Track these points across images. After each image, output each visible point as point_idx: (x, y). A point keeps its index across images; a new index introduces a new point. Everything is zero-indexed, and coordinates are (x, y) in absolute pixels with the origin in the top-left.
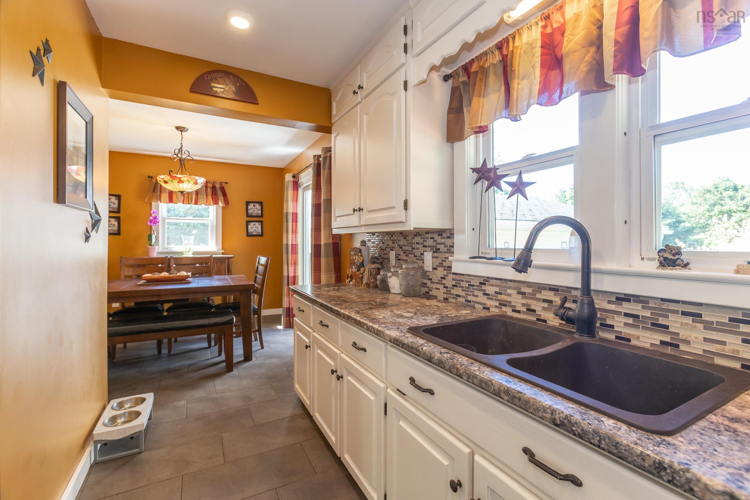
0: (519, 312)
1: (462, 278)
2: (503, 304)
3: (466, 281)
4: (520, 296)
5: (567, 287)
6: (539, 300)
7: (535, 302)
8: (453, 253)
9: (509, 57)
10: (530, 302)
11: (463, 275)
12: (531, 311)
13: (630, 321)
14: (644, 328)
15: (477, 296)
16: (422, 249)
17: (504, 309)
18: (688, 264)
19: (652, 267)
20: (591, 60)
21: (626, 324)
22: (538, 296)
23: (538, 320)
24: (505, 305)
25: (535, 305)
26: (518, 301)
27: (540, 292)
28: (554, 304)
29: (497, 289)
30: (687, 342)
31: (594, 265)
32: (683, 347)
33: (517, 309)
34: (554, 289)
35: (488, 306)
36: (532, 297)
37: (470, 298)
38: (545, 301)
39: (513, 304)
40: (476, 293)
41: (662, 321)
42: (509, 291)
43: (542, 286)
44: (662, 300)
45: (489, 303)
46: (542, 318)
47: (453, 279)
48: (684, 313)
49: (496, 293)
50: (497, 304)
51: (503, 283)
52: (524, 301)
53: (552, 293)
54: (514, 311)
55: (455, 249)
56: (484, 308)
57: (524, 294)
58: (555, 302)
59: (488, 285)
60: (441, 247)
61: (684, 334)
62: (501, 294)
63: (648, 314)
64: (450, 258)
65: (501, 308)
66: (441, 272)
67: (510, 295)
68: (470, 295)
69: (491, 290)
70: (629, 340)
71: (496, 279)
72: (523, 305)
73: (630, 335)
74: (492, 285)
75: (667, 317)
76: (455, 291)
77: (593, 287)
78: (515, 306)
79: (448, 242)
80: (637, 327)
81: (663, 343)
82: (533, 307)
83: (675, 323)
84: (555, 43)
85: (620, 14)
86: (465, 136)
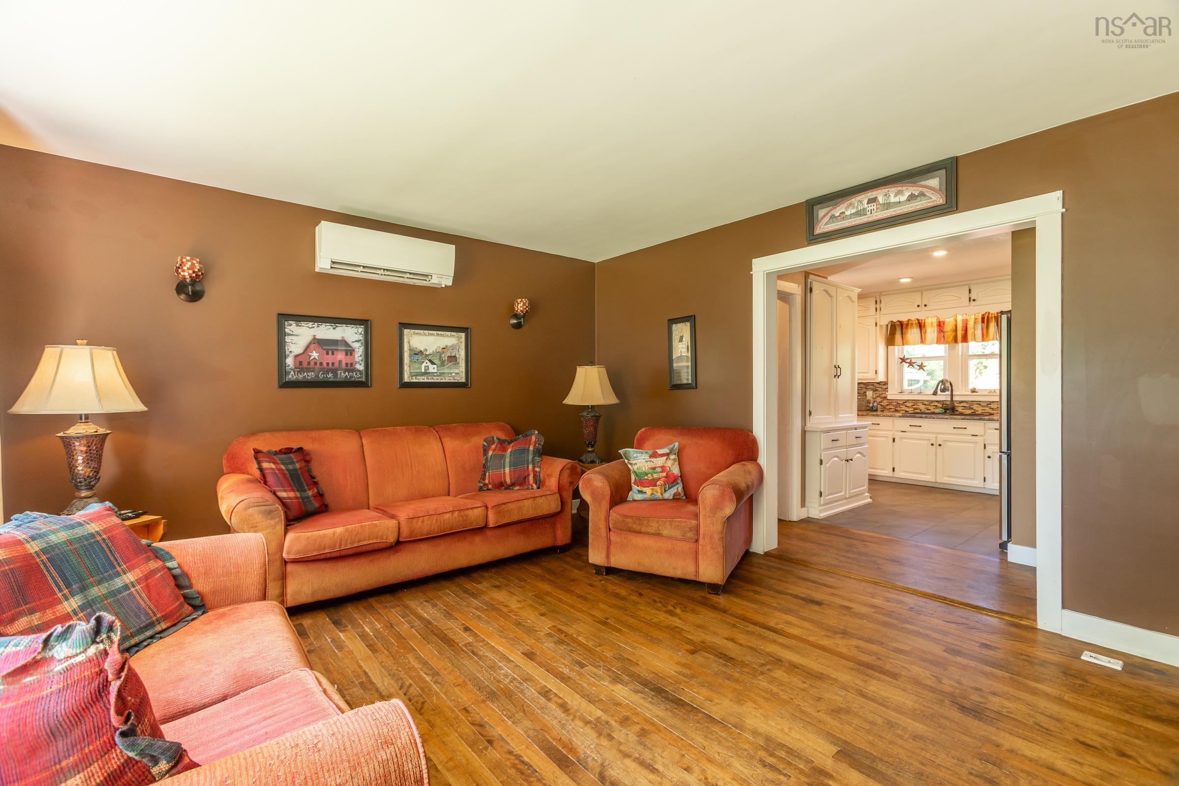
2: (915, 409)
3: (895, 402)
5: (942, 401)
6: (932, 406)
8: (887, 391)
9: (923, 324)
11: (894, 400)
13: (963, 408)
14: (967, 410)
16: (864, 390)
17: (916, 411)
18: (979, 392)
19: (969, 393)
20: (954, 336)
21: (961, 409)
24: (917, 409)
25: (929, 407)
26: (922, 407)
27: (932, 403)
29: (913, 404)
31: (954, 393)
33: (922, 410)
34: (938, 402)
35: (908, 411)
36: (929, 405)
37: (897, 407)
38: (934, 406)
40: (901, 406)
44: (973, 401)
45: (908, 409)
47: (887, 402)
48: (977, 404)
50: (913, 409)
54: (920, 411)
55: (889, 390)
56: (905, 411)
58: (938, 405)
60: (879, 389)
61: (977, 409)
62: (915, 405)
63: (968, 405)
64: (886, 394)
66: (879, 400)
67: (919, 405)
69: (908, 404)
71: (912, 400)
72: (925, 408)
73: (963, 412)
74: (910, 403)
75: (973, 406)
76: (888, 407)
77: (954, 399)
78: (920, 408)
79: (885, 387)
80: (965, 409)
81: (971, 411)
82: (929, 409)
83: (975, 407)
84: (940, 325)
85: (963, 327)
86: (896, 344)
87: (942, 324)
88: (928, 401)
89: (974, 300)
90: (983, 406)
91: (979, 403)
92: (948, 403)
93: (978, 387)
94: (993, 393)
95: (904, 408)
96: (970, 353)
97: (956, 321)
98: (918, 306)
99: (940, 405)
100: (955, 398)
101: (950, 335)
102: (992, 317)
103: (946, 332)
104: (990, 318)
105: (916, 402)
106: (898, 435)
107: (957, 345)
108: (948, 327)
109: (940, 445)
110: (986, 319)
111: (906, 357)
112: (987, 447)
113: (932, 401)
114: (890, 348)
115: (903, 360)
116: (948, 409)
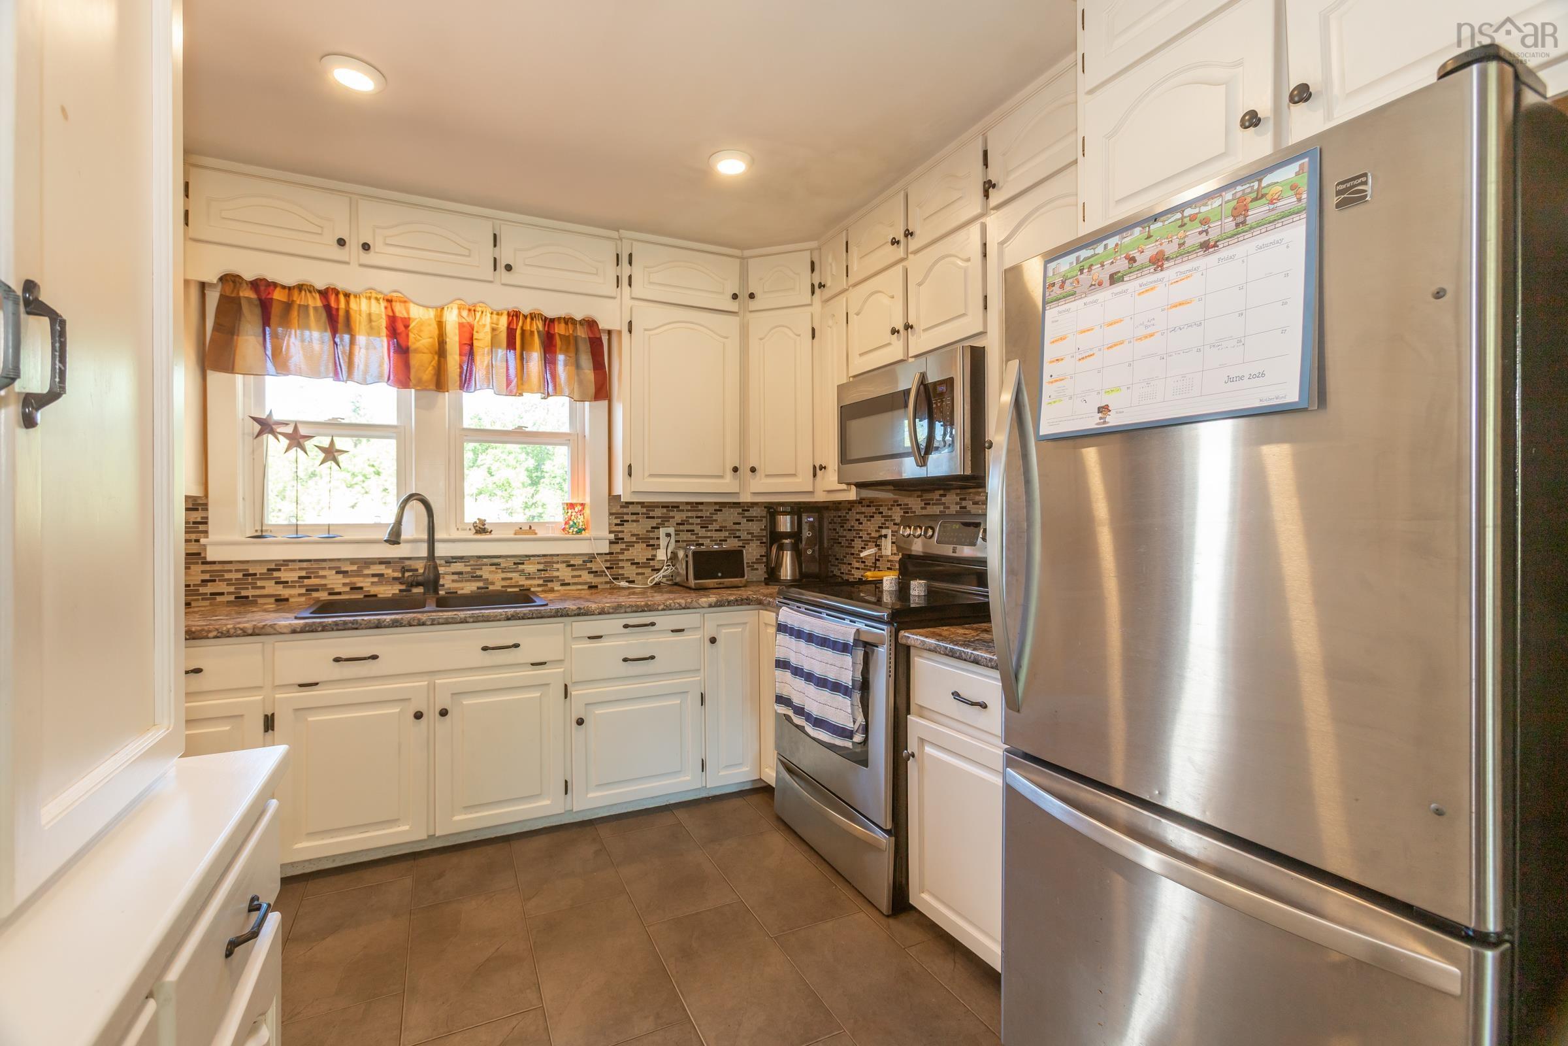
0: (339, 593)
1: (227, 567)
2: (311, 590)
3: (237, 571)
4: (341, 576)
5: (400, 558)
6: (367, 576)
7: (361, 579)
8: (206, 532)
10: (354, 580)
11: (230, 562)
12: (355, 589)
13: (455, 577)
14: (466, 581)
15: (263, 588)
17: (315, 595)
18: (491, 531)
19: (471, 535)
20: (435, 365)
21: (453, 581)
22: (366, 572)
23: (365, 596)
24: (317, 590)
25: (359, 582)
26: (336, 582)
27: (368, 568)
28: (386, 576)
29: (303, 574)
30: (493, 583)
32: (491, 588)
33: (336, 591)
34: (386, 562)
35: (286, 596)
36: (358, 574)
37: (244, 593)
38: (374, 575)
39: (329, 587)
40: (259, 583)
41: (478, 573)
42: (321, 573)
43: (370, 560)
44: (480, 557)
46: (372, 593)
47: (203, 572)
48: (492, 565)
49: (300, 578)
50: (303, 591)
51: (312, 565)
52: (347, 581)
53: (383, 567)
54: (330, 594)
55: (211, 527)
56: (277, 600)
57: (345, 573)
58: (387, 574)
59: (285, 570)
61: (490, 577)
62: (309, 578)
63: (468, 569)
64: (203, 541)
65: (311, 594)
67: (324, 577)
68: (247, 588)
69: (290, 576)
70: (456, 592)
71: (301, 561)
72: (344, 584)
73: (457, 588)
74: (292, 570)
75: (481, 569)
76: (209, 589)
77: (436, 555)
78: (333, 589)
79: (191, 516)
80: (462, 581)
81: (478, 588)
82: (359, 585)
83: (486, 573)
84: (397, 330)
85: (461, 345)
86: (237, 368)
87: (400, 327)
88: (353, 561)
89: (509, 268)
90: (504, 570)
91: (494, 561)
92: (420, 567)
93: (491, 519)
94: (525, 533)
95: (271, 588)
96: (468, 423)
97: (441, 325)
98: (341, 242)
99: (389, 572)
100: (441, 550)
101: (423, 362)
102: (532, 333)
103: (416, 351)
104: (527, 334)
105: (312, 567)
106: (285, 702)
107: (440, 395)
108: (421, 340)
109: (444, 713)
110: (518, 332)
111: (276, 417)
112: (574, 692)
113: (368, 562)
114: (214, 377)
115: (266, 426)
116: (418, 584)
